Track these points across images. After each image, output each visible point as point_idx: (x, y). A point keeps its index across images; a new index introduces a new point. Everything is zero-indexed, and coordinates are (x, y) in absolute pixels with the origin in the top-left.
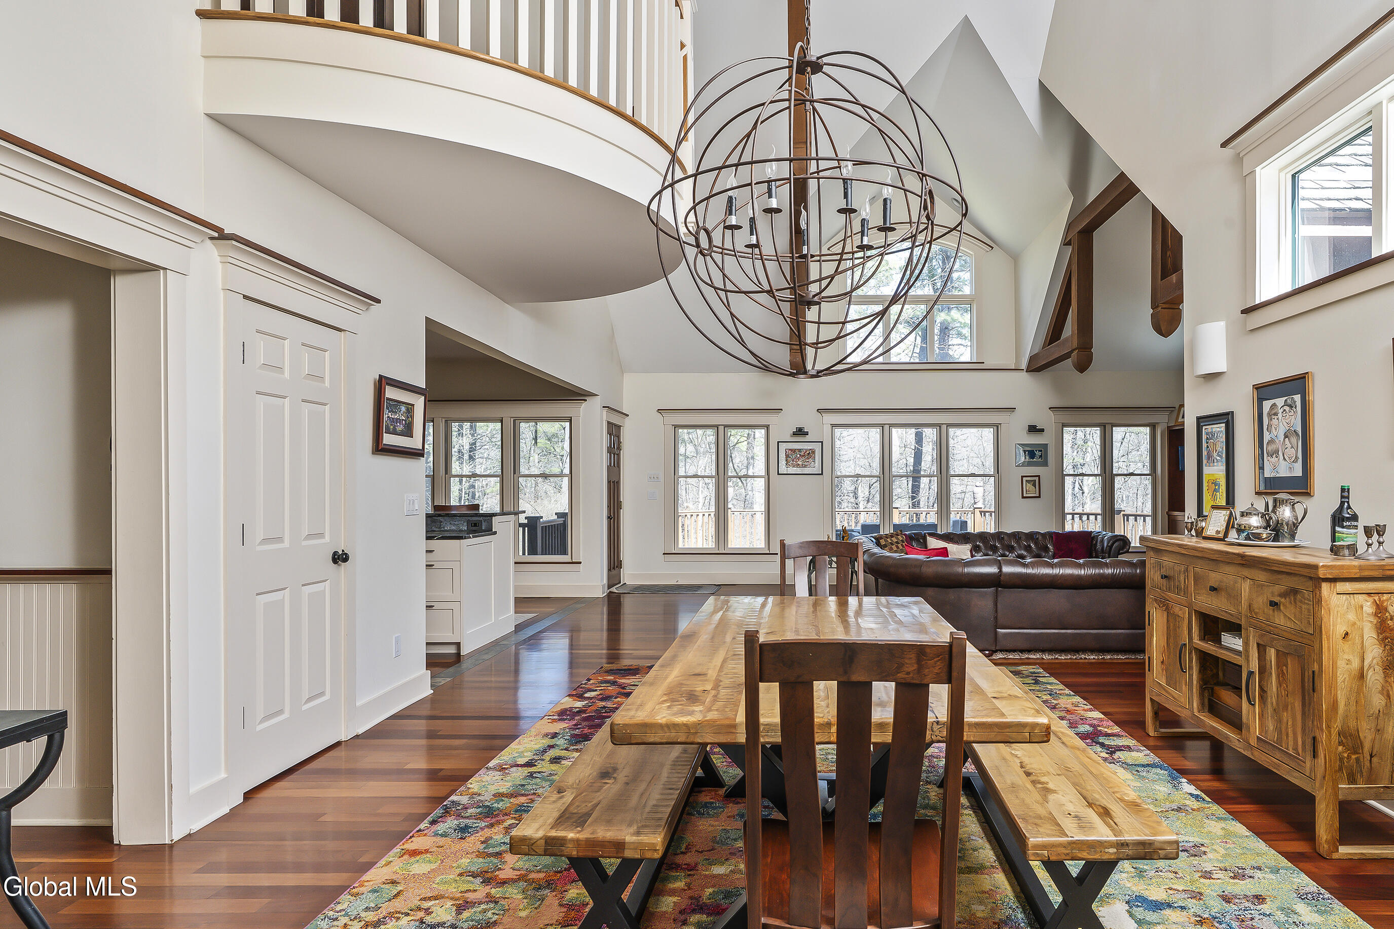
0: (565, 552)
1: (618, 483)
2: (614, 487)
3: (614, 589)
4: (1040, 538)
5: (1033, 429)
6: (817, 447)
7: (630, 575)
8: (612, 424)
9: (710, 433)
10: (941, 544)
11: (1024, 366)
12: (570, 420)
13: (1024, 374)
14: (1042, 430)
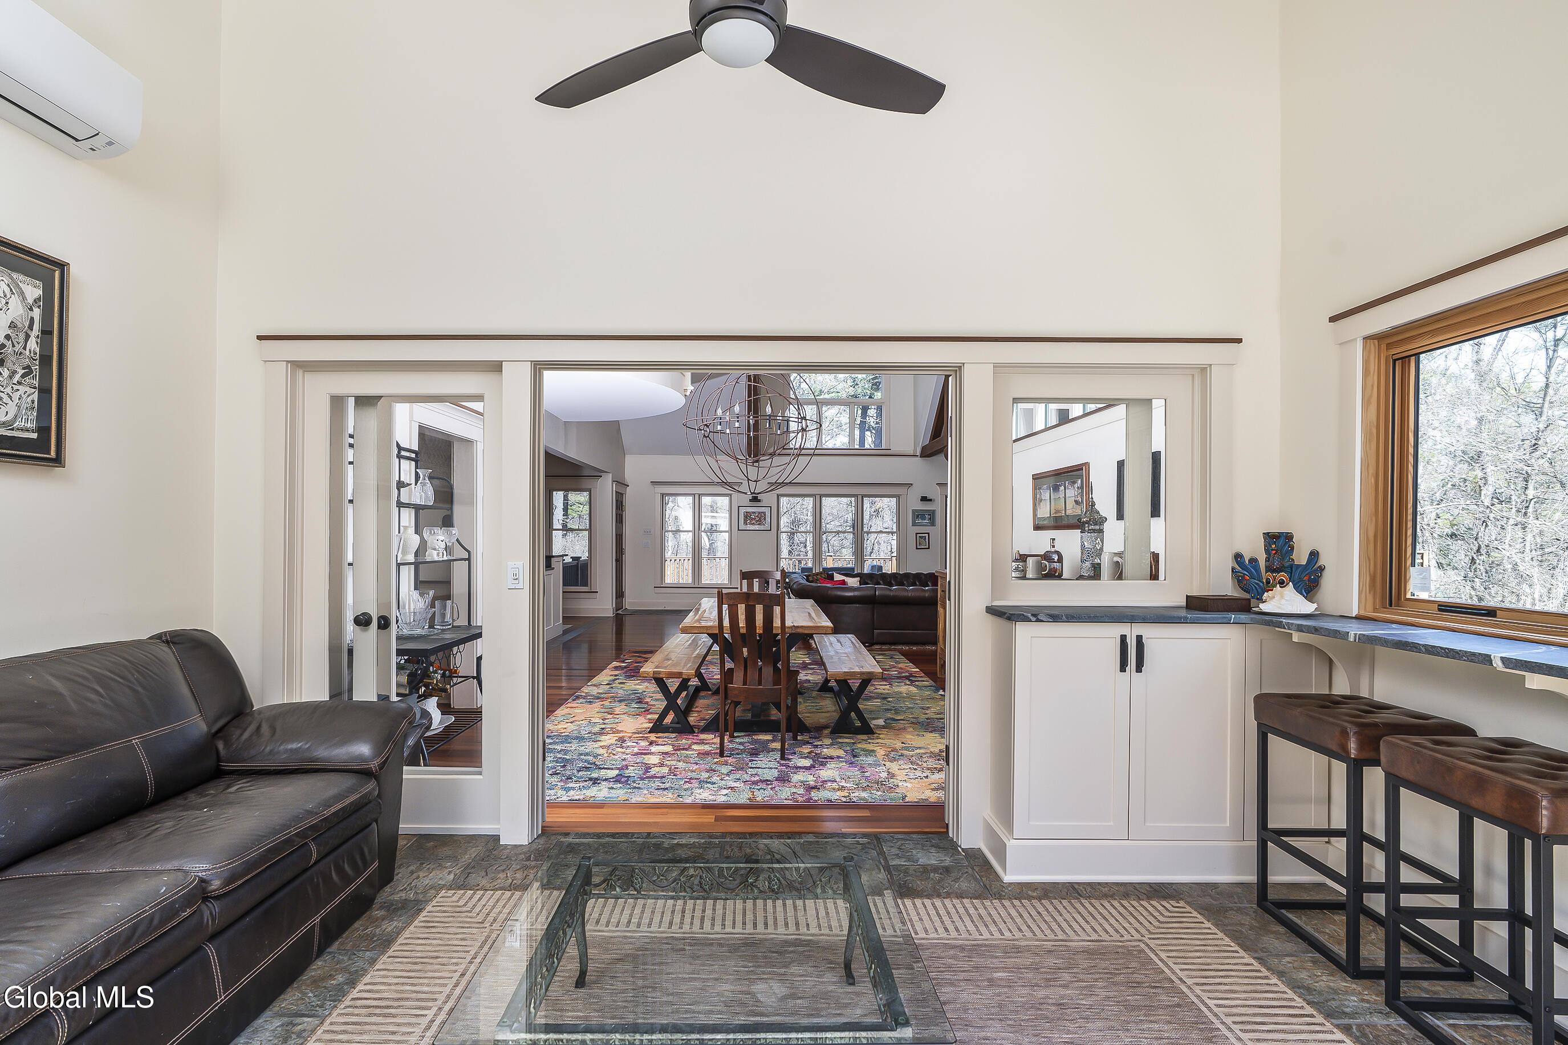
0: (585, 584)
1: (622, 535)
2: (619, 538)
3: (620, 612)
4: (923, 577)
5: (924, 499)
6: (767, 510)
7: (630, 602)
8: (619, 492)
9: (690, 499)
10: (842, 578)
11: (918, 454)
12: (590, 491)
13: (919, 458)
14: (930, 500)
